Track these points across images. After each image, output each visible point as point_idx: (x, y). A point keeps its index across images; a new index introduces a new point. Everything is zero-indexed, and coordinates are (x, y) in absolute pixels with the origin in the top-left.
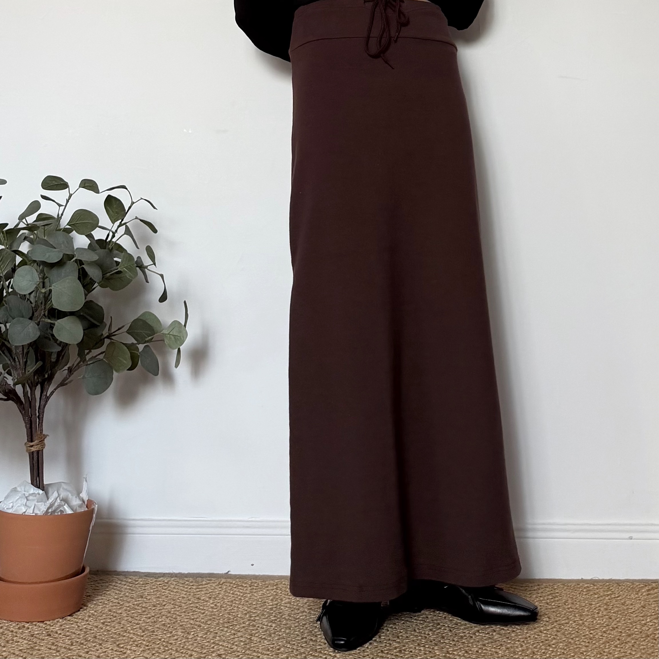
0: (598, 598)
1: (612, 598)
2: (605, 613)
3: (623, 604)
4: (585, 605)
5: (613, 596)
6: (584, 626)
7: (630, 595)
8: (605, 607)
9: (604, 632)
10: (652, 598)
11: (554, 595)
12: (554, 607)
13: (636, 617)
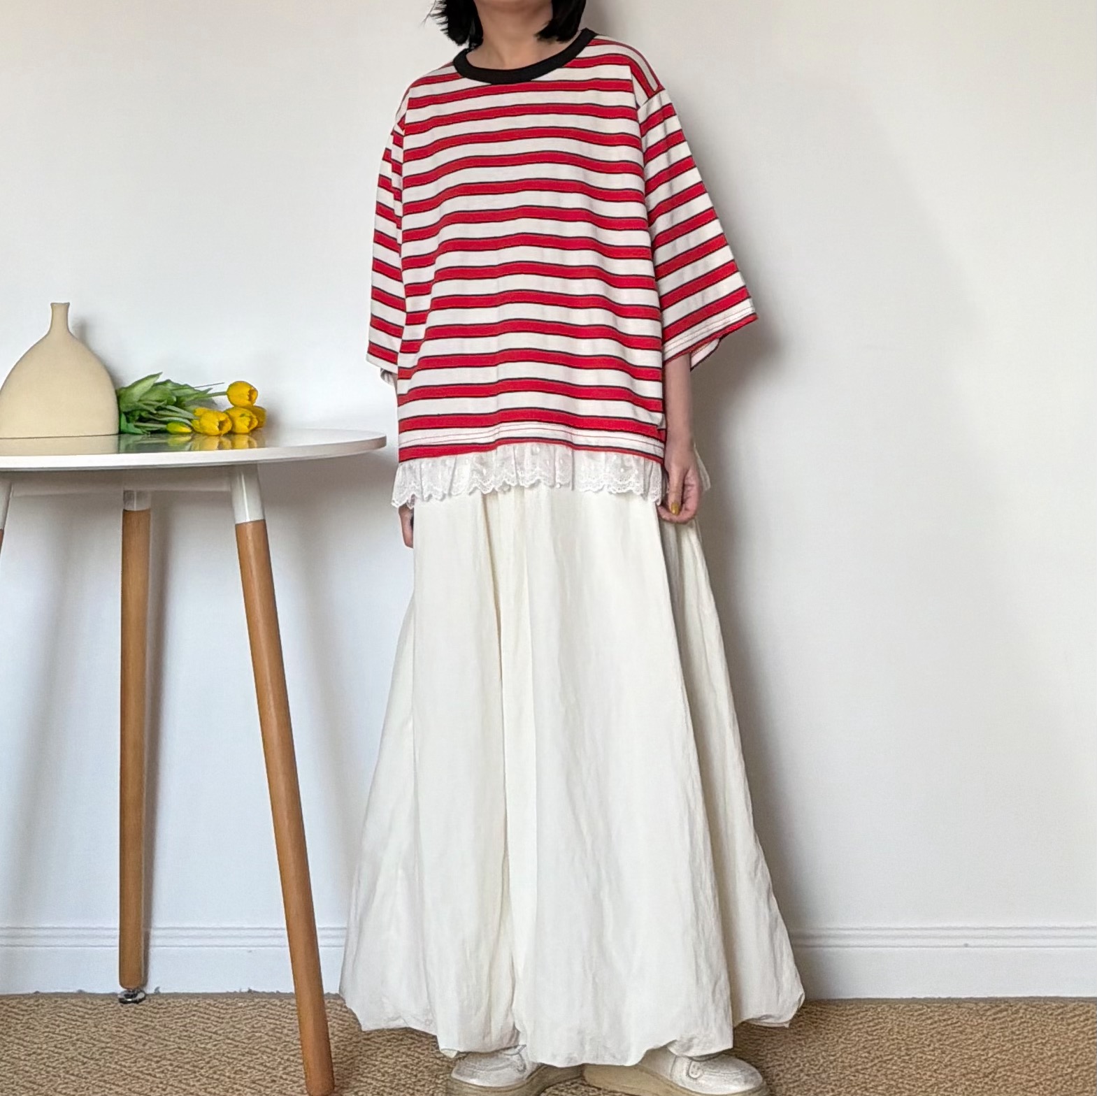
0: (931, 1024)
1: (948, 1025)
2: (937, 1045)
3: (961, 1032)
4: (915, 1035)
5: (949, 1022)
6: (911, 1063)
7: (972, 1021)
8: (939, 1037)
9: (935, 1071)
10: (1001, 1024)
11: (876, 1021)
12: (876, 1037)
13: (976, 1050)
